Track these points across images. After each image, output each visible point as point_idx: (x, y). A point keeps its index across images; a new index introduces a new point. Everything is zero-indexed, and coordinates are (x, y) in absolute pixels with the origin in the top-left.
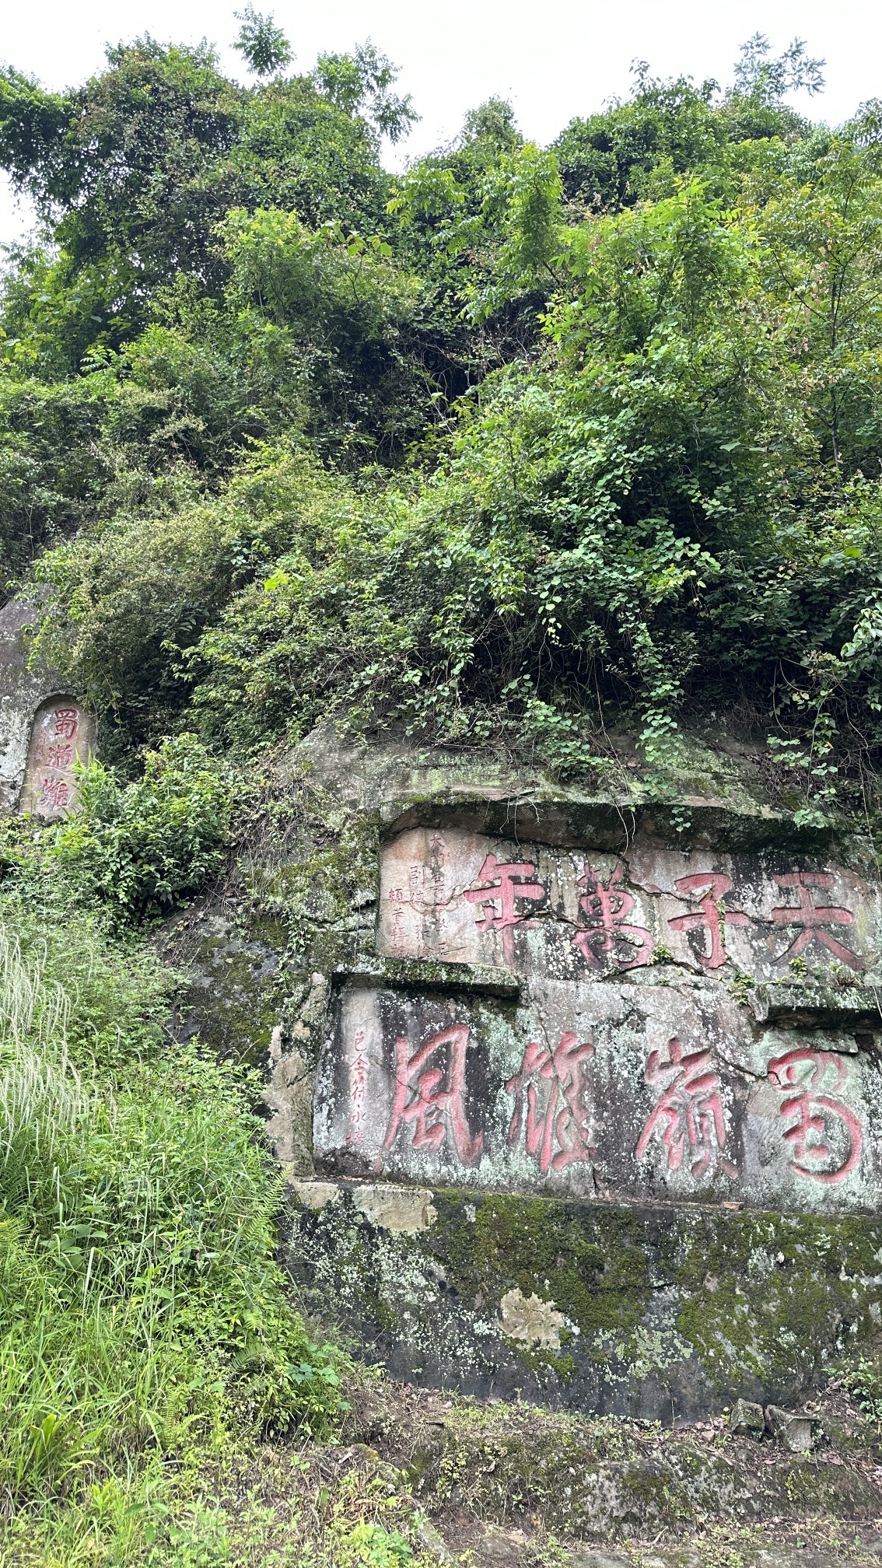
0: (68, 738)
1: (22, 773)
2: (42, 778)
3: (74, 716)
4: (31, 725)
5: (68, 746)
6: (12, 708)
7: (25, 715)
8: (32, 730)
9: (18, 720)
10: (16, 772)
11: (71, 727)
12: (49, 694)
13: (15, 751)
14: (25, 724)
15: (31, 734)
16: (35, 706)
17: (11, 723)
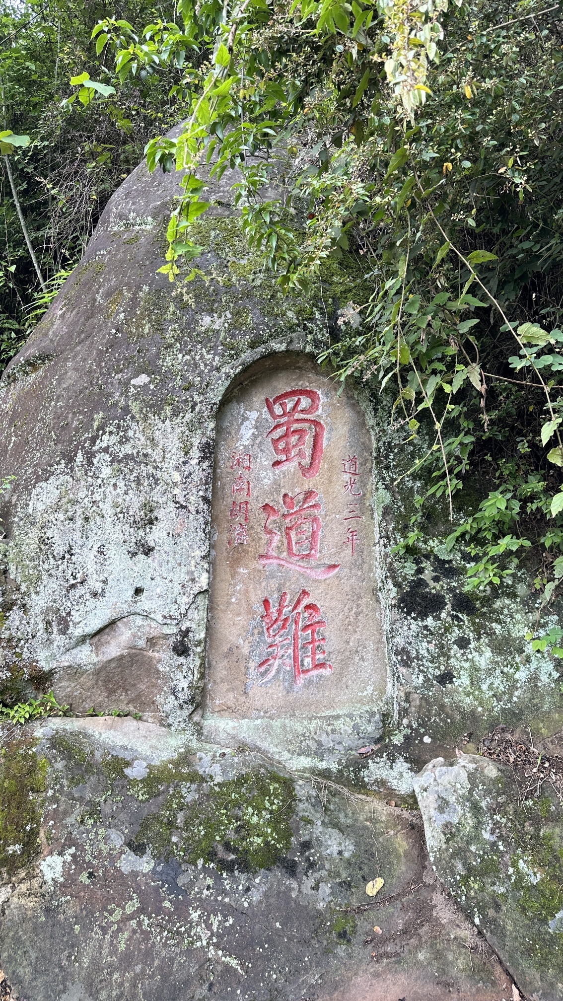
0: (306, 470)
1: (202, 602)
2: (256, 599)
3: (313, 408)
4: (210, 451)
5: (309, 494)
6: (156, 408)
7: (191, 426)
8: (214, 466)
9: (174, 444)
10: (185, 600)
11: (308, 439)
12: (247, 356)
13: (175, 537)
14: (195, 453)
15: (213, 478)
16: (216, 394)
17: (156, 454)
